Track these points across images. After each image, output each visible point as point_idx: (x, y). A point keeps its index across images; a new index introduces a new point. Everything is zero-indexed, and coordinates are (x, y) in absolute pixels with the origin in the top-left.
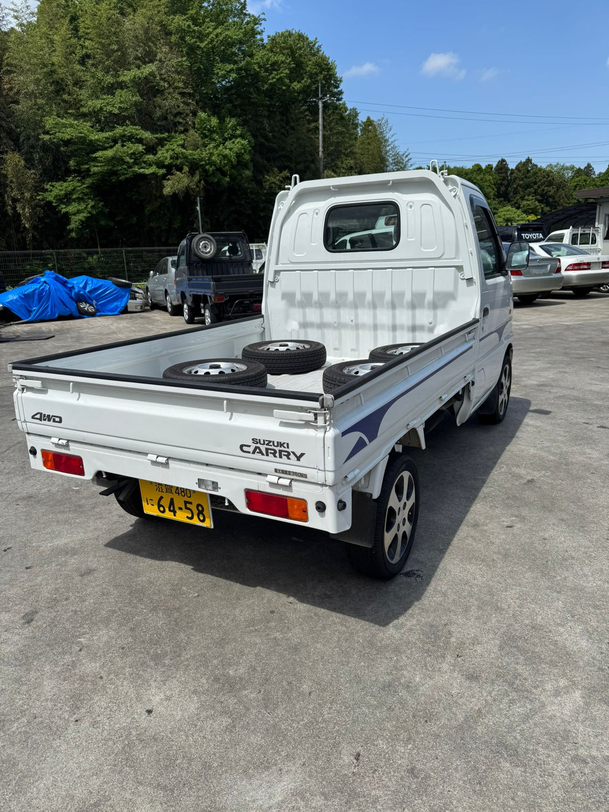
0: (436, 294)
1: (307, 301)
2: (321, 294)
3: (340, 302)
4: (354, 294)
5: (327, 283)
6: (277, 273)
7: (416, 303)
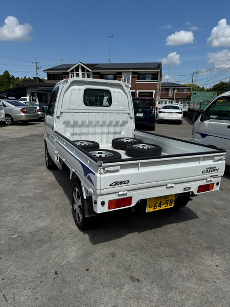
0: (123, 122)
1: (75, 125)
2: (82, 122)
3: (90, 124)
4: (96, 122)
5: (85, 118)
6: (62, 113)
7: (116, 124)
